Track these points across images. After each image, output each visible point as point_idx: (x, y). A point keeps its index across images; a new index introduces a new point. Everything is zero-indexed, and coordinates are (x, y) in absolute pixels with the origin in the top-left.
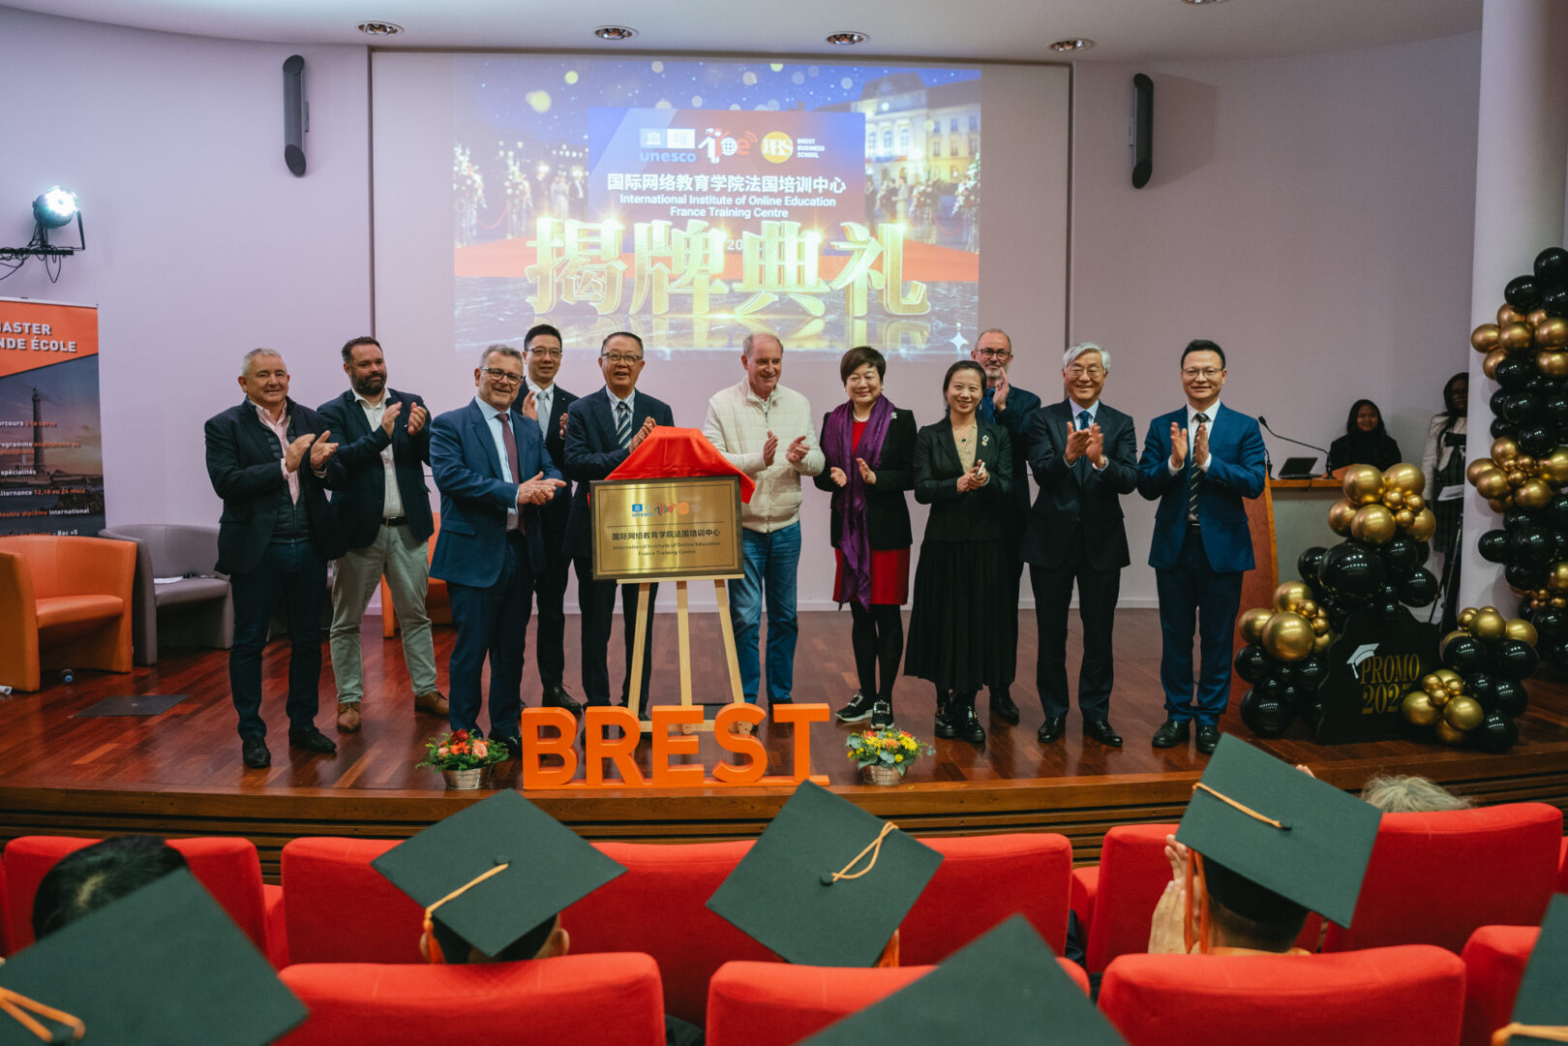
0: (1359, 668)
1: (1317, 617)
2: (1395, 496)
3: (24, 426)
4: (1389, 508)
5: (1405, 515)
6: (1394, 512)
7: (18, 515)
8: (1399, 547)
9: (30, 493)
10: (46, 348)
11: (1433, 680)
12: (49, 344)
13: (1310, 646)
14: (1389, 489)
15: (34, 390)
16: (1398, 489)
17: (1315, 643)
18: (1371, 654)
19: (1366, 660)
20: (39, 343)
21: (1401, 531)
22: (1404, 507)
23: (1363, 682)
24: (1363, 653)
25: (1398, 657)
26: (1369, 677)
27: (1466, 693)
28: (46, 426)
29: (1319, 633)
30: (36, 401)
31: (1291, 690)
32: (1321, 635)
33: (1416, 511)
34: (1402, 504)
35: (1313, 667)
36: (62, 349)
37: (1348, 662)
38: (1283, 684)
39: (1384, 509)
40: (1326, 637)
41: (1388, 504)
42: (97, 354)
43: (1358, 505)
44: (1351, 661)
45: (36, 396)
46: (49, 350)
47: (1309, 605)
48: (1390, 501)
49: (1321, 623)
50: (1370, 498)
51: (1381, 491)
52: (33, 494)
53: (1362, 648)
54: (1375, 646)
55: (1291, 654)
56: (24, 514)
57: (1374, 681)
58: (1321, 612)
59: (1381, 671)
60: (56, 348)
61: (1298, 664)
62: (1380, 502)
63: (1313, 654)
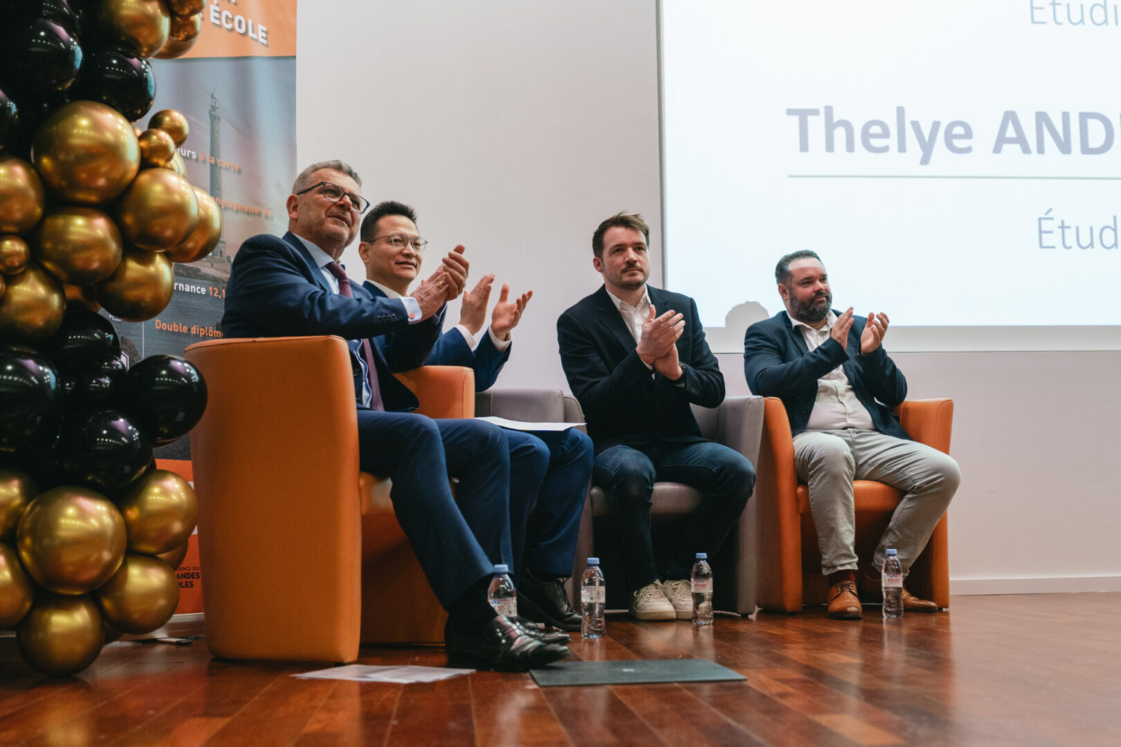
3: (197, 160)
7: (185, 329)
9: (203, 291)
10: (229, 26)
12: (233, 20)
15: (213, 96)
20: (220, 13)
28: (226, 169)
30: (214, 119)
36: (250, 34)
42: (294, 57)
45: (214, 108)
46: (232, 30)
52: (207, 293)
56: (194, 330)
60: (243, 31)
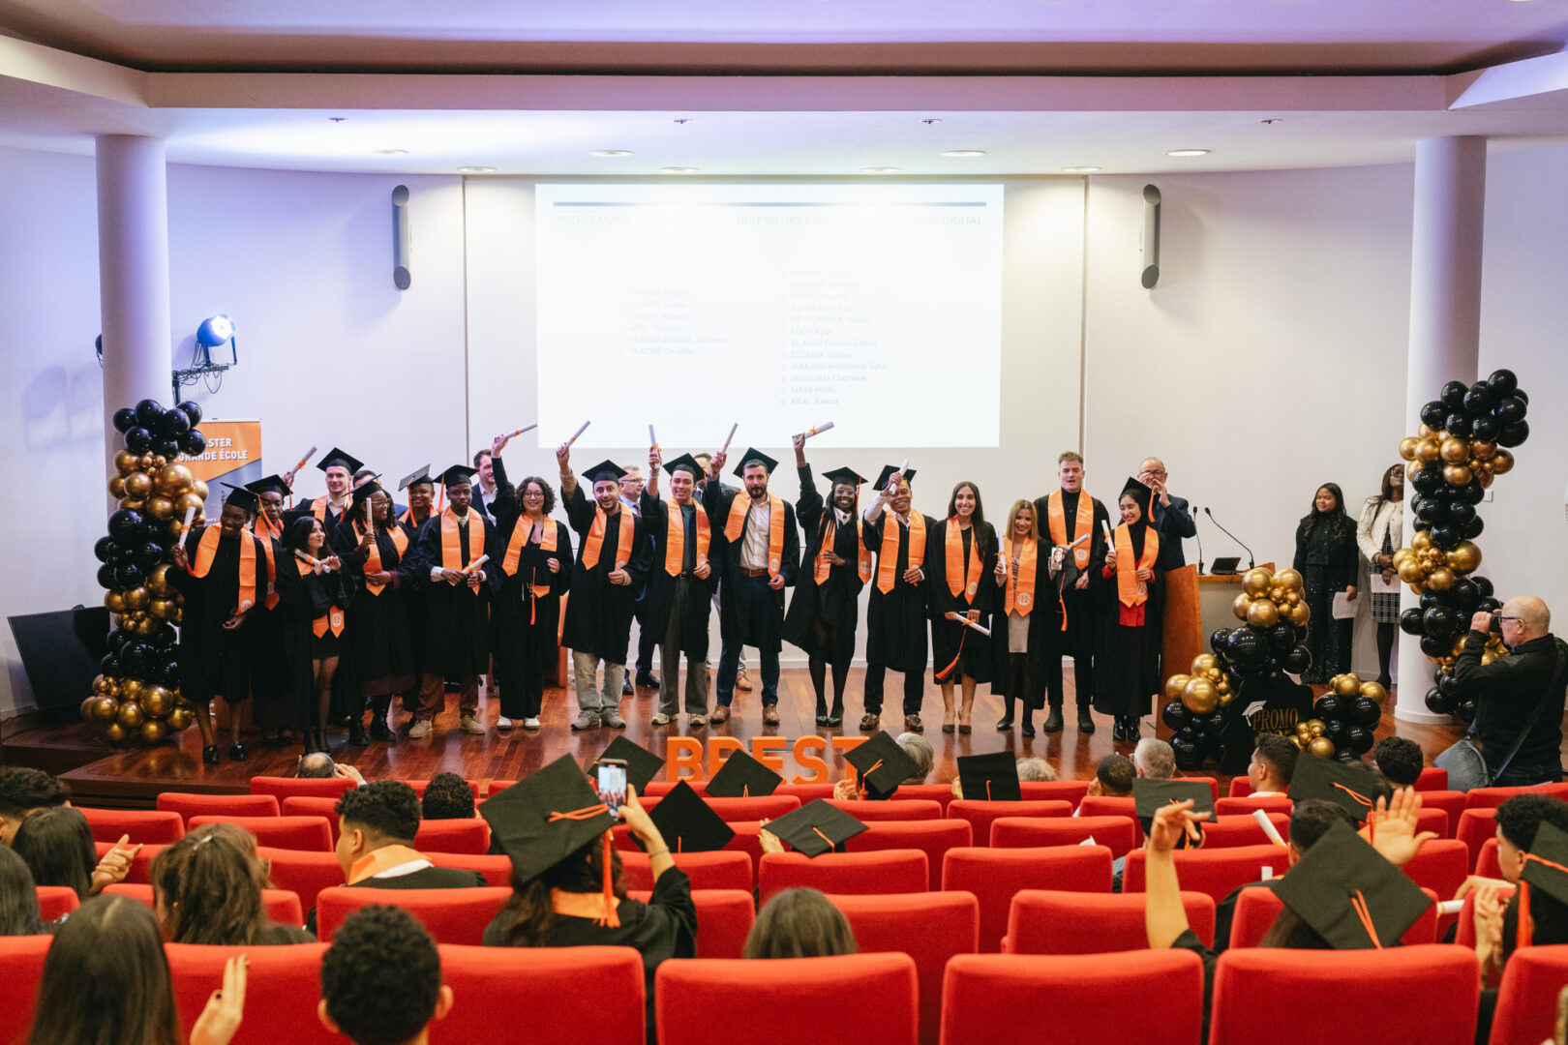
0: (1251, 719)
1: (1222, 681)
2: (1278, 593)
4: (1274, 602)
5: (1285, 607)
6: (1277, 604)
8: (1281, 630)
11: (1303, 726)
12: (230, 455)
13: (1215, 702)
14: (1274, 587)
16: (1282, 588)
17: (1219, 701)
18: (1261, 708)
19: (1257, 713)
20: (224, 454)
21: (1284, 619)
22: (1285, 601)
23: (1254, 729)
24: (1255, 708)
25: (1281, 710)
26: (1259, 725)
27: (1324, 734)
29: (1222, 693)
31: (1202, 735)
32: (1225, 694)
33: (1294, 605)
34: (1284, 599)
35: (1218, 718)
36: (239, 457)
37: (1244, 714)
38: (1196, 729)
39: (1270, 603)
40: (1228, 696)
41: (1274, 599)
42: (260, 459)
43: (1252, 599)
44: (1245, 714)
47: (1215, 672)
48: (1275, 597)
49: (1223, 685)
50: (1261, 594)
51: (1269, 589)
53: (1253, 704)
54: (1263, 703)
55: (1201, 709)
57: (1263, 728)
58: (1225, 677)
59: (1269, 721)
61: (1206, 717)
62: (1268, 597)
63: (1218, 708)
